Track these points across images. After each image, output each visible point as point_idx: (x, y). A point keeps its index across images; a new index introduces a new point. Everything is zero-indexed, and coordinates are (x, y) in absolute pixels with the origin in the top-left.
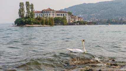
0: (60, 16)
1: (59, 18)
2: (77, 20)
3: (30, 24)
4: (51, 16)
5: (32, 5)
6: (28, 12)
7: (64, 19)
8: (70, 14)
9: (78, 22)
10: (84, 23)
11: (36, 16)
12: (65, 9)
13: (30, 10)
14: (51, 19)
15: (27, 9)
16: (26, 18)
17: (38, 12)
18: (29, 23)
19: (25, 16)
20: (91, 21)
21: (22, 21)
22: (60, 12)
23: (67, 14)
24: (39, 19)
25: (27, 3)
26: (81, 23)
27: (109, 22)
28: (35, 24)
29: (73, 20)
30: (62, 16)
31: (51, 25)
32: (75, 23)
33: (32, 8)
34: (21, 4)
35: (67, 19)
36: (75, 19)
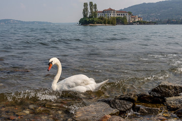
0: (120, 16)
1: (119, 17)
2: (137, 20)
3: (94, 24)
4: (112, 16)
5: (95, 5)
6: (92, 12)
7: (125, 18)
8: (130, 13)
9: (138, 22)
10: (144, 23)
11: (98, 16)
12: (125, 9)
13: (94, 10)
14: (114, 18)
15: (91, 9)
16: (90, 17)
17: (100, 12)
18: (92, 22)
19: (88, 16)
20: (151, 21)
21: (86, 21)
22: (121, 11)
23: (128, 14)
24: (102, 18)
25: (91, 3)
26: (140, 23)
27: (169, 22)
28: (98, 23)
29: (133, 20)
30: (123, 16)
31: (113, 24)
32: (135, 22)
33: (95, 8)
34: (85, 5)
35: (128, 18)
36: (135, 18)
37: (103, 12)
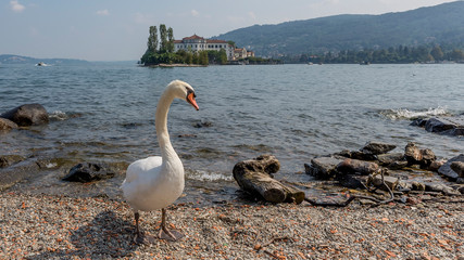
0: (214, 49)
1: (212, 51)
2: (244, 56)
3: (168, 63)
4: (199, 49)
5: (171, 31)
6: (163, 42)
7: (222, 53)
8: (231, 44)
9: (246, 59)
10: (259, 62)
11: (176, 49)
12: (221, 35)
13: (168, 39)
14: (203, 54)
15: (162, 37)
16: (160, 52)
17: (178, 42)
18: (166, 60)
19: (158, 49)
20: (270, 57)
21: (153, 58)
22: (213, 40)
23: (227, 45)
24: (182, 54)
25: (163, 27)
26: (251, 61)
27: (304, 60)
28: (176, 62)
29: (237, 55)
30: (219, 49)
31: (202, 63)
32: (241, 60)
33: (171, 35)
34: (153, 29)
35: (228, 53)
36: (241, 53)
37: (182, 42)
